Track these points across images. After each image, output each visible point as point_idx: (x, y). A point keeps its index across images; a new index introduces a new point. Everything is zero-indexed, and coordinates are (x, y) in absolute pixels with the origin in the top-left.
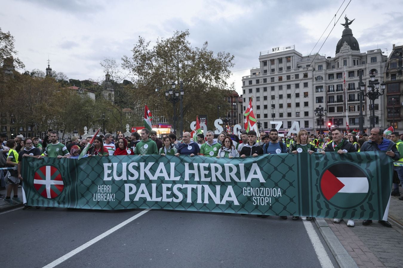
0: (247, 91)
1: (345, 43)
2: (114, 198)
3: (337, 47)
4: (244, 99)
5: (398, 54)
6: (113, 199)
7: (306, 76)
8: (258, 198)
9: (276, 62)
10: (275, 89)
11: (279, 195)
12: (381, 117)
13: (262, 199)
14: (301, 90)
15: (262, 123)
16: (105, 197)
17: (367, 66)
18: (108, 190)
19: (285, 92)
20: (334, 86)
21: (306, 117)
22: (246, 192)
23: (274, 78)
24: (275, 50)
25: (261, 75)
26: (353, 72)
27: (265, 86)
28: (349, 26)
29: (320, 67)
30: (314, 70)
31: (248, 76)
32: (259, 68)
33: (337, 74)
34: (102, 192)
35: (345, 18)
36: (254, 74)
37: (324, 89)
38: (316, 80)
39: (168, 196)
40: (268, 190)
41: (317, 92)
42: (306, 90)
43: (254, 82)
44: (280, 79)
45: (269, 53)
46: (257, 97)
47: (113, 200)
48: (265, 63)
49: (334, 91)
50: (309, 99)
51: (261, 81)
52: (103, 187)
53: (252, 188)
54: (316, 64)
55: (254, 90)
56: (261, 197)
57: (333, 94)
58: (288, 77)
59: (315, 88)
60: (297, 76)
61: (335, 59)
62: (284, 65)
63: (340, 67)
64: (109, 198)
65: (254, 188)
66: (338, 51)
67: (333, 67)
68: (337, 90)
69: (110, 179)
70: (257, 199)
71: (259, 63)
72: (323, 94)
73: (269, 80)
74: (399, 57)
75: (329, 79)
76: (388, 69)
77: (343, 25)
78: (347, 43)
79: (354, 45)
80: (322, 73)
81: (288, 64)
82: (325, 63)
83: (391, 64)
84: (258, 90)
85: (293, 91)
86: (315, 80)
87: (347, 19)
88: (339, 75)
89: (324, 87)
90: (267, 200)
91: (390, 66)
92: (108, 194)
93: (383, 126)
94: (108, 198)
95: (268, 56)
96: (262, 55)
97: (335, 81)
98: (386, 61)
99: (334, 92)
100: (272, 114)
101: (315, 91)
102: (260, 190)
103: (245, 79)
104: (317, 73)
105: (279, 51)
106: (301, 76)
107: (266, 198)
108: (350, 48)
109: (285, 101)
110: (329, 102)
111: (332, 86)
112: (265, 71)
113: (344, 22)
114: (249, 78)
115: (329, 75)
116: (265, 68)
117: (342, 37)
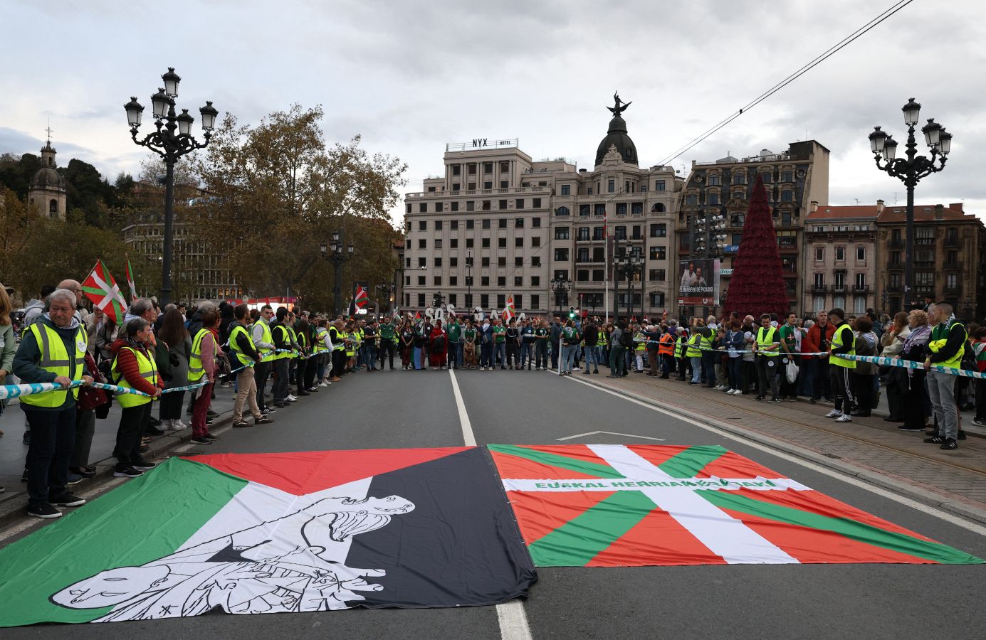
0: (415, 226)
1: (613, 147)
3: (598, 151)
4: (409, 242)
5: (700, 180)
7: (537, 203)
9: (480, 169)
10: (475, 226)
12: (670, 292)
14: (528, 233)
15: (445, 294)
17: (649, 196)
19: (494, 234)
20: (588, 228)
21: (535, 288)
23: (473, 202)
24: (478, 143)
25: (448, 195)
26: (624, 205)
27: (454, 218)
28: (621, 113)
29: (566, 190)
30: (554, 193)
31: (419, 193)
32: (444, 177)
33: (596, 205)
35: (615, 96)
36: (432, 189)
37: (571, 234)
38: (557, 215)
41: (557, 238)
42: (536, 233)
43: (431, 208)
44: (487, 205)
45: (466, 149)
46: (436, 240)
48: (454, 168)
49: (588, 239)
50: (541, 253)
51: (447, 206)
54: (558, 182)
55: (431, 225)
57: (587, 244)
58: (503, 204)
59: (553, 231)
60: (520, 203)
61: (594, 176)
62: (496, 177)
63: (601, 193)
66: (599, 161)
67: (590, 191)
68: (595, 238)
71: (444, 167)
72: (568, 244)
73: (463, 206)
74: (702, 185)
75: (581, 214)
76: (682, 205)
77: (611, 110)
78: (615, 148)
79: (629, 153)
80: (570, 202)
81: (504, 177)
82: (575, 181)
83: (688, 197)
84: (439, 225)
85: (510, 233)
86: (554, 215)
87: (617, 100)
88: (600, 208)
89: (570, 230)
91: (685, 201)
93: (672, 311)
95: (461, 155)
96: (450, 150)
97: (592, 220)
98: (680, 190)
99: (589, 242)
100: (467, 277)
101: (553, 236)
103: (412, 200)
104: (560, 202)
105: (485, 148)
106: (528, 204)
108: (621, 157)
109: (494, 253)
110: (579, 260)
111: (586, 229)
112: (456, 187)
113: (613, 105)
114: (422, 198)
115: (581, 206)
116: (456, 180)
117: (608, 133)
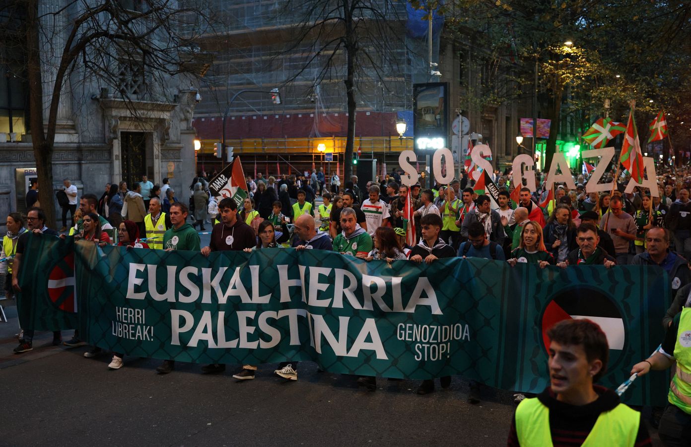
2: (152, 335)
6: (150, 337)
8: (426, 346)
11: (466, 336)
13: (434, 348)
16: (131, 331)
18: (138, 318)
22: (403, 332)
34: (124, 321)
39: (251, 338)
40: (446, 328)
47: (150, 339)
52: (126, 312)
53: (415, 326)
56: (431, 344)
64: (140, 334)
65: (420, 326)
69: (141, 296)
70: (423, 347)
90: (443, 349)
92: (139, 326)
94: (137, 334)
102: (431, 330)
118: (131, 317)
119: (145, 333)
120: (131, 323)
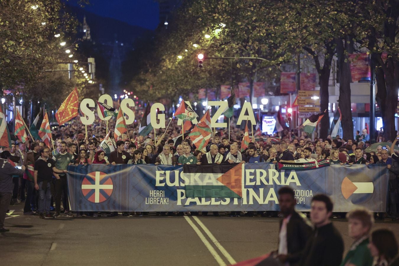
6: (167, 203)
11: (311, 195)
16: (158, 201)
18: (161, 195)
34: (154, 196)
39: (217, 200)
40: (302, 191)
52: (156, 192)
64: (162, 202)
69: (163, 185)
90: (302, 200)
92: (162, 198)
94: (161, 202)
102: (297, 192)
107: (301, 198)
118: (158, 194)
119: (165, 201)
120: (158, 197)
